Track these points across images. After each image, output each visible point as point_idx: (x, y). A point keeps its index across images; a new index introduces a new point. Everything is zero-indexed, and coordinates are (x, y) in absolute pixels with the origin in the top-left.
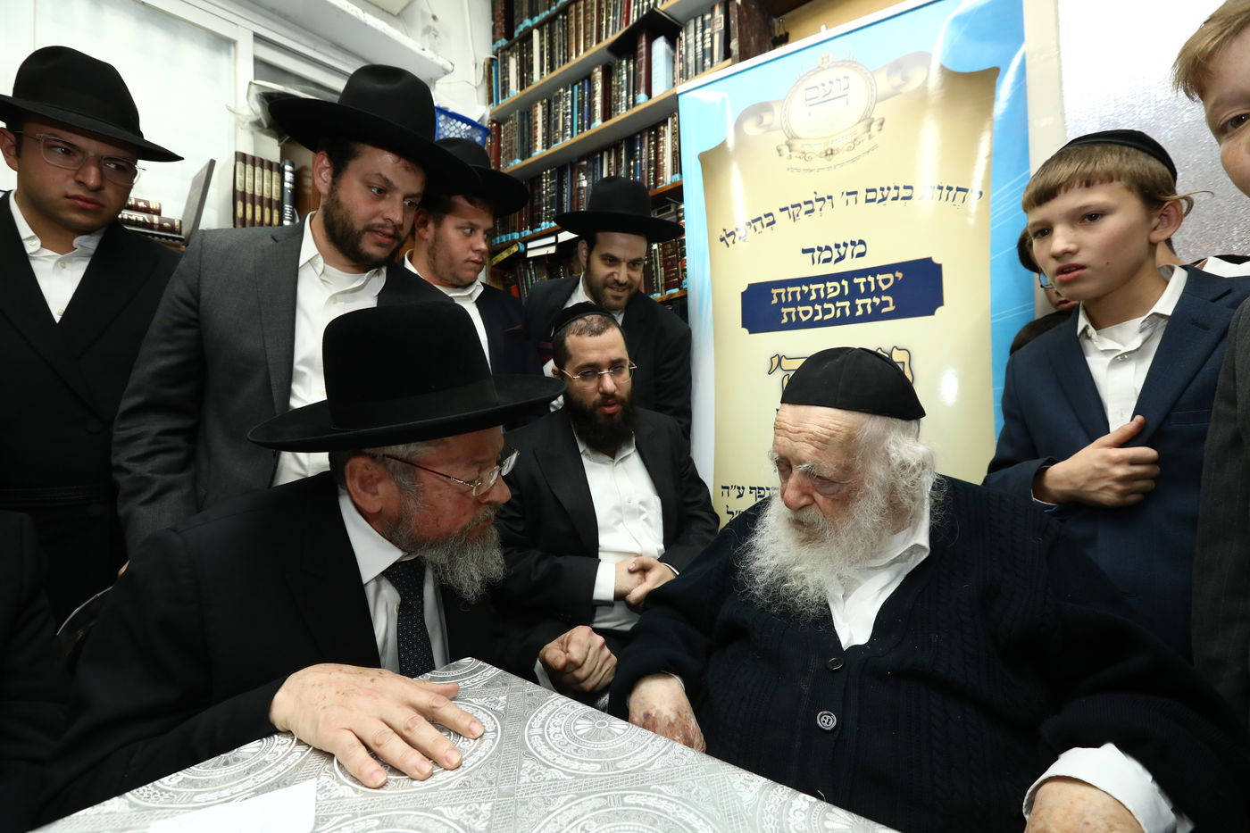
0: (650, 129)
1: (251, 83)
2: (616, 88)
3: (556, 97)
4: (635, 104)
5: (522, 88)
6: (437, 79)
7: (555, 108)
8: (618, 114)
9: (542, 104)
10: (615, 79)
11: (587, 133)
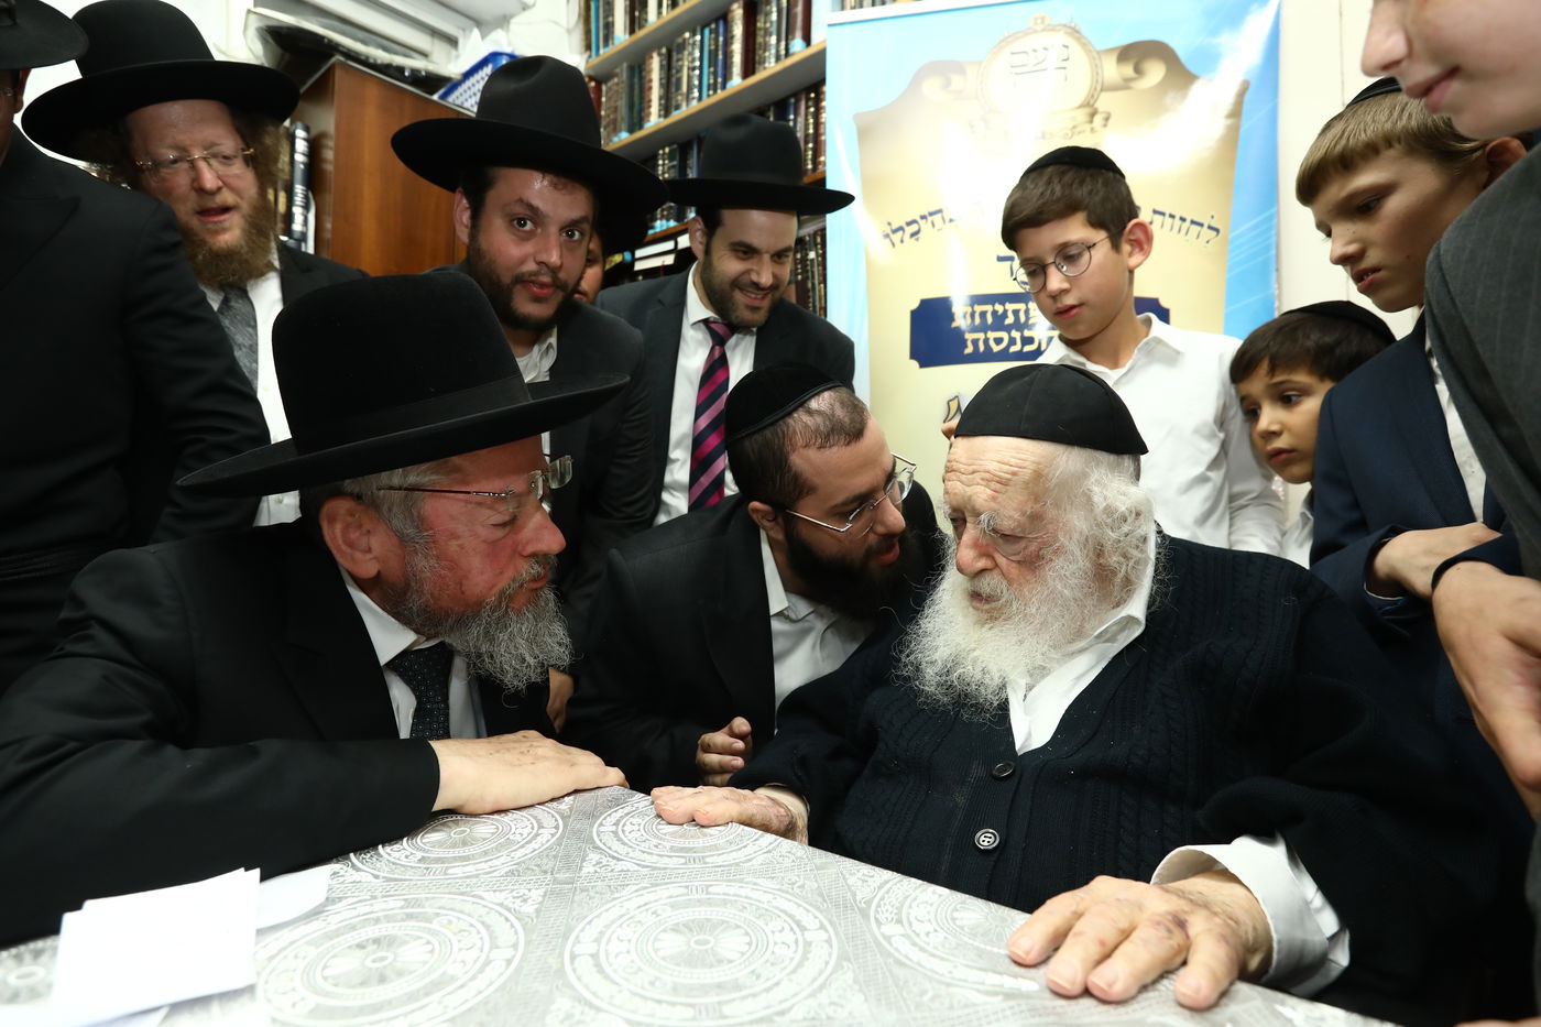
0: (808, 90)
1: (249, 11)
2: (762, 33)
3: (679, 45)
4: (787, 54)
5: (632, 31)
6: (512, 16)
7: (678, 60)
8: (765, 68)
9: (660, 54)
10: (761, 18)
11: (721, 94)
